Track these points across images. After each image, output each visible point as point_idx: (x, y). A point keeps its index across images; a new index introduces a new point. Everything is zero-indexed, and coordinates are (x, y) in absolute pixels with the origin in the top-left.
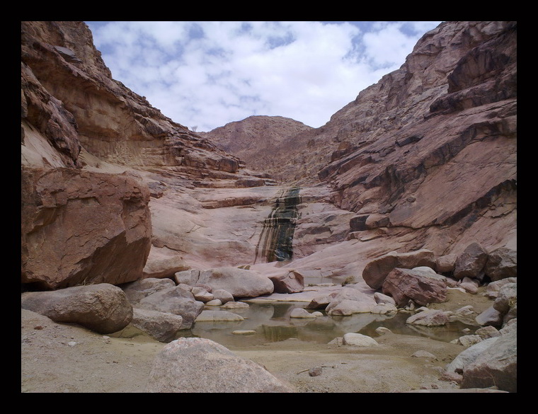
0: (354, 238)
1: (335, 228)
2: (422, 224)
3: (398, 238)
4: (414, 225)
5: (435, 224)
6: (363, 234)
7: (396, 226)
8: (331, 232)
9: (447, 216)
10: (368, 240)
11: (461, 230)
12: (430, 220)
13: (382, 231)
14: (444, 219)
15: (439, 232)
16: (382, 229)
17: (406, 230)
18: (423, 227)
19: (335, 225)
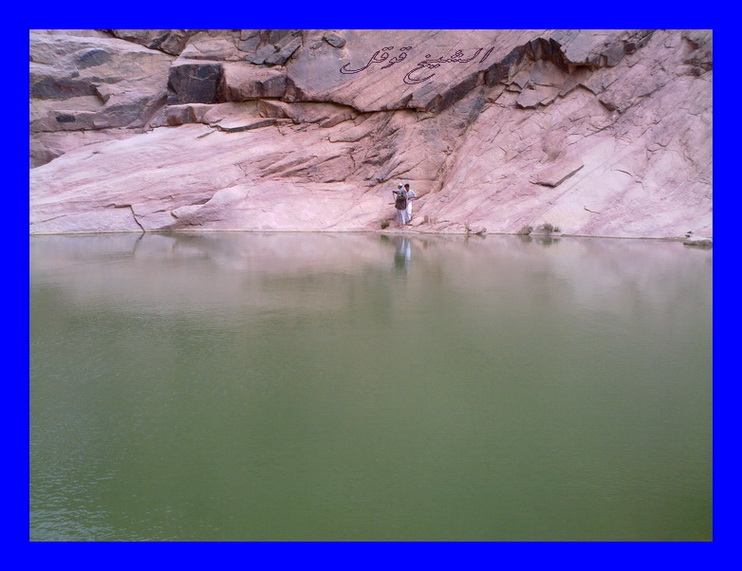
0: (194, 120)
1: (113, 88)
2: (382, 103)
3: (324, 132)
4: (361, 103)
5: (407, 107)
6: (220, 112)
7: (315, 101)
8: (102, 100)
9: (434, 93)
10: (240, 130)
11: (462, 126)
12: (397, 97)
13: (276, 108)
14: (429, 97)
15: (419, 126)
16: (274, 103)
17: (339, 113)
18: (384, 109)
19: (112, 81)
